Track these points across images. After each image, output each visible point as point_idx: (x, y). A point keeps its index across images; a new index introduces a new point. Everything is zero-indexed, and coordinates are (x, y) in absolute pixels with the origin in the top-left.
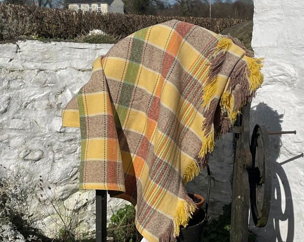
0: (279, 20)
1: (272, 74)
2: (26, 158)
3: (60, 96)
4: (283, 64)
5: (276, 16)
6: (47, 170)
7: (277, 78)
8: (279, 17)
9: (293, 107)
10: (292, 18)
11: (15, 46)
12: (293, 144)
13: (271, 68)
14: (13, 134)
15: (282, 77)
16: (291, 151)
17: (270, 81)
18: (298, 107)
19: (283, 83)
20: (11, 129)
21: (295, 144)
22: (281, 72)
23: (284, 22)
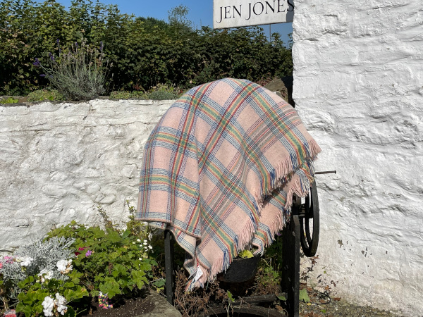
0: (315, 75)
1: (312, 122)
2: (102, 202)
3: (129, 147)
4: (320, 113)
5: (313, 72)
6: (120, 211)
7: (315, 124)
8: (316, 72)
9: (330, 149)
10: (327, 73)
11: (88, 105)
12: (332, 181)
13: (310, 116)
14: (89, 182)
15: (320, 124)
16: (331, 187)
17: (310, 127)
18: (335, 149)
19: (321, 129)
20: (88, 178)
21: (334, 181)
22: (319, 120)
23: (320, 76)
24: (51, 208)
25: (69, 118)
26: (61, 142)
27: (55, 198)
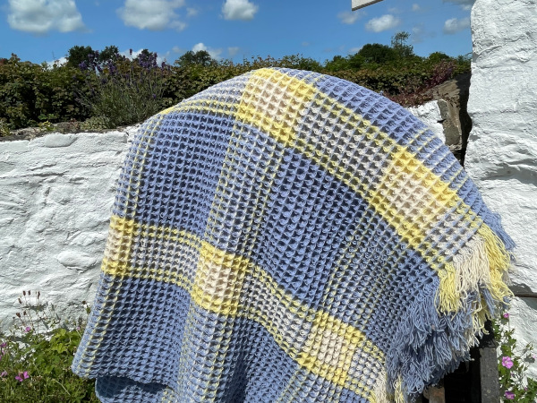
1: (506, 160)
4: (525, 141)
5: (517, 55)
7: (515, 166)
8: (522, 55)
13: (504, 149)
15: (526, 166)
17: (502, 172)
22: (524, 156)
23: (532, 63)
24: (73, 284)
25: (93, 155)
26: (82, 190)
27: (78, 270)
